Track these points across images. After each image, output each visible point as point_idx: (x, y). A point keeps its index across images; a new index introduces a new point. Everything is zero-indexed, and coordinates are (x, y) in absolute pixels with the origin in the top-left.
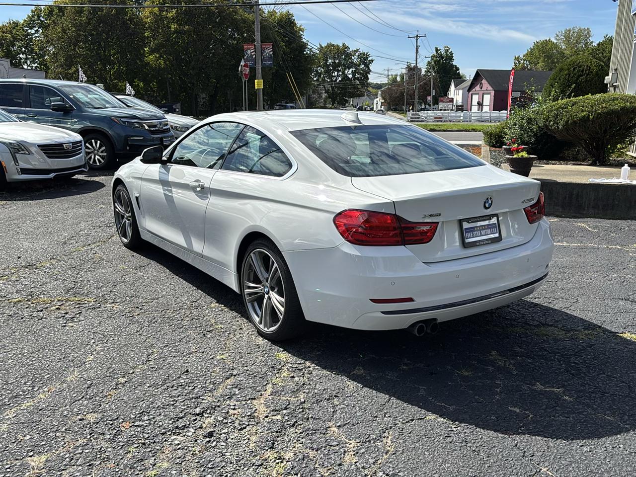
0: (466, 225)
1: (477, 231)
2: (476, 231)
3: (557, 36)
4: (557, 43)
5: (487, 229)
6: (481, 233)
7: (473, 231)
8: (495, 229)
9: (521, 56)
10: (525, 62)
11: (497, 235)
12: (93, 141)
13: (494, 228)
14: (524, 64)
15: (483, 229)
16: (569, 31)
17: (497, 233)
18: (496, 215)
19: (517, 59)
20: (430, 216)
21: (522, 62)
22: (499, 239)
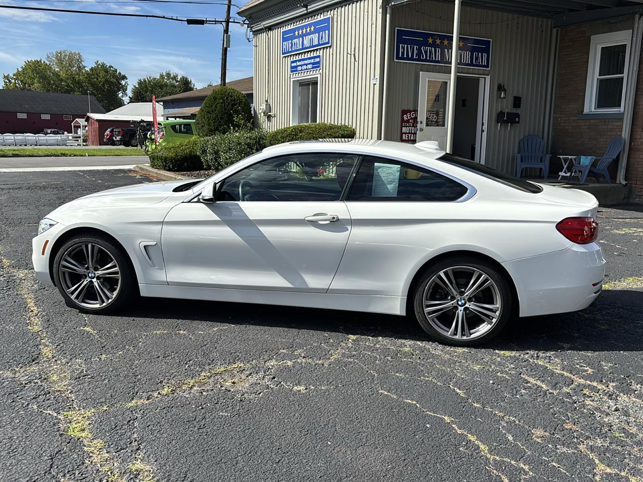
3: (48, 57)
4: (50, 64)
9: (11, 75)
10: (16, 82)
14: (16, 83)
16: (60, 53)
19: (6, 77)
21: (13, 81)
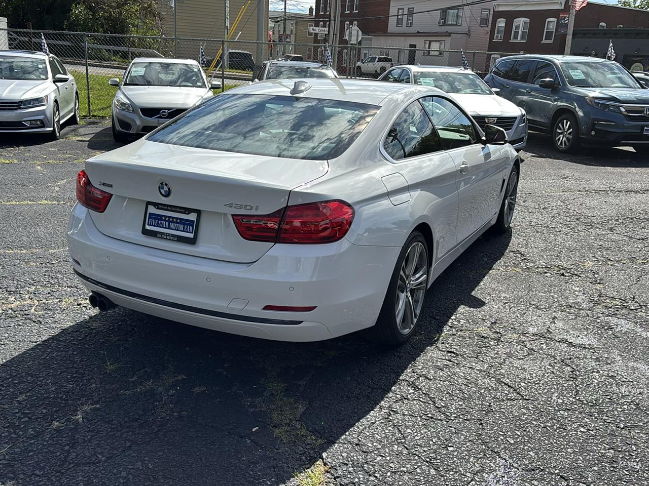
0: (152, 210)
1: (165, 220)
2: (163, 220)
5: (178, 223)
6: (169, 225)
7: (159, 220)
8: (191, 228)
11: (191, 236)
12: (565, 121)
13: (190, 225)
15: (173, 222)
17: (192, 233)
18: (198, 212)
20: (104, 184)
22: (192, 242)
